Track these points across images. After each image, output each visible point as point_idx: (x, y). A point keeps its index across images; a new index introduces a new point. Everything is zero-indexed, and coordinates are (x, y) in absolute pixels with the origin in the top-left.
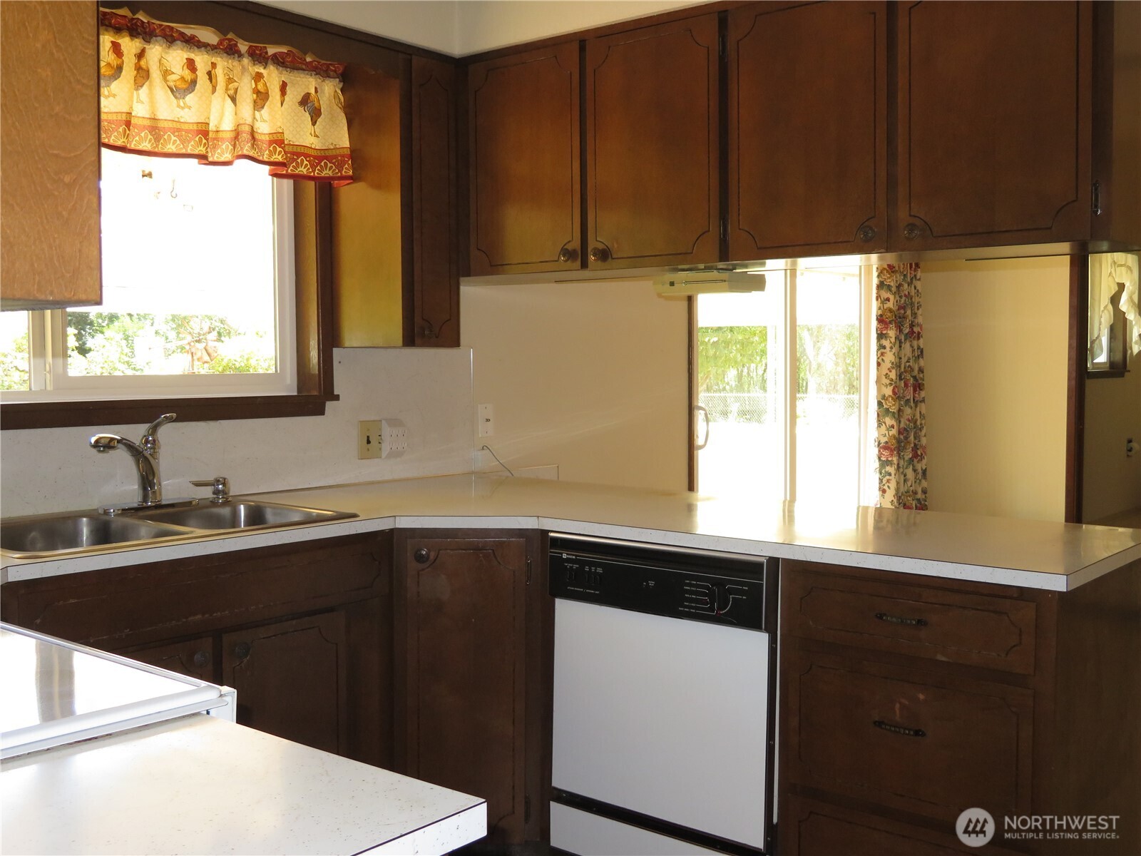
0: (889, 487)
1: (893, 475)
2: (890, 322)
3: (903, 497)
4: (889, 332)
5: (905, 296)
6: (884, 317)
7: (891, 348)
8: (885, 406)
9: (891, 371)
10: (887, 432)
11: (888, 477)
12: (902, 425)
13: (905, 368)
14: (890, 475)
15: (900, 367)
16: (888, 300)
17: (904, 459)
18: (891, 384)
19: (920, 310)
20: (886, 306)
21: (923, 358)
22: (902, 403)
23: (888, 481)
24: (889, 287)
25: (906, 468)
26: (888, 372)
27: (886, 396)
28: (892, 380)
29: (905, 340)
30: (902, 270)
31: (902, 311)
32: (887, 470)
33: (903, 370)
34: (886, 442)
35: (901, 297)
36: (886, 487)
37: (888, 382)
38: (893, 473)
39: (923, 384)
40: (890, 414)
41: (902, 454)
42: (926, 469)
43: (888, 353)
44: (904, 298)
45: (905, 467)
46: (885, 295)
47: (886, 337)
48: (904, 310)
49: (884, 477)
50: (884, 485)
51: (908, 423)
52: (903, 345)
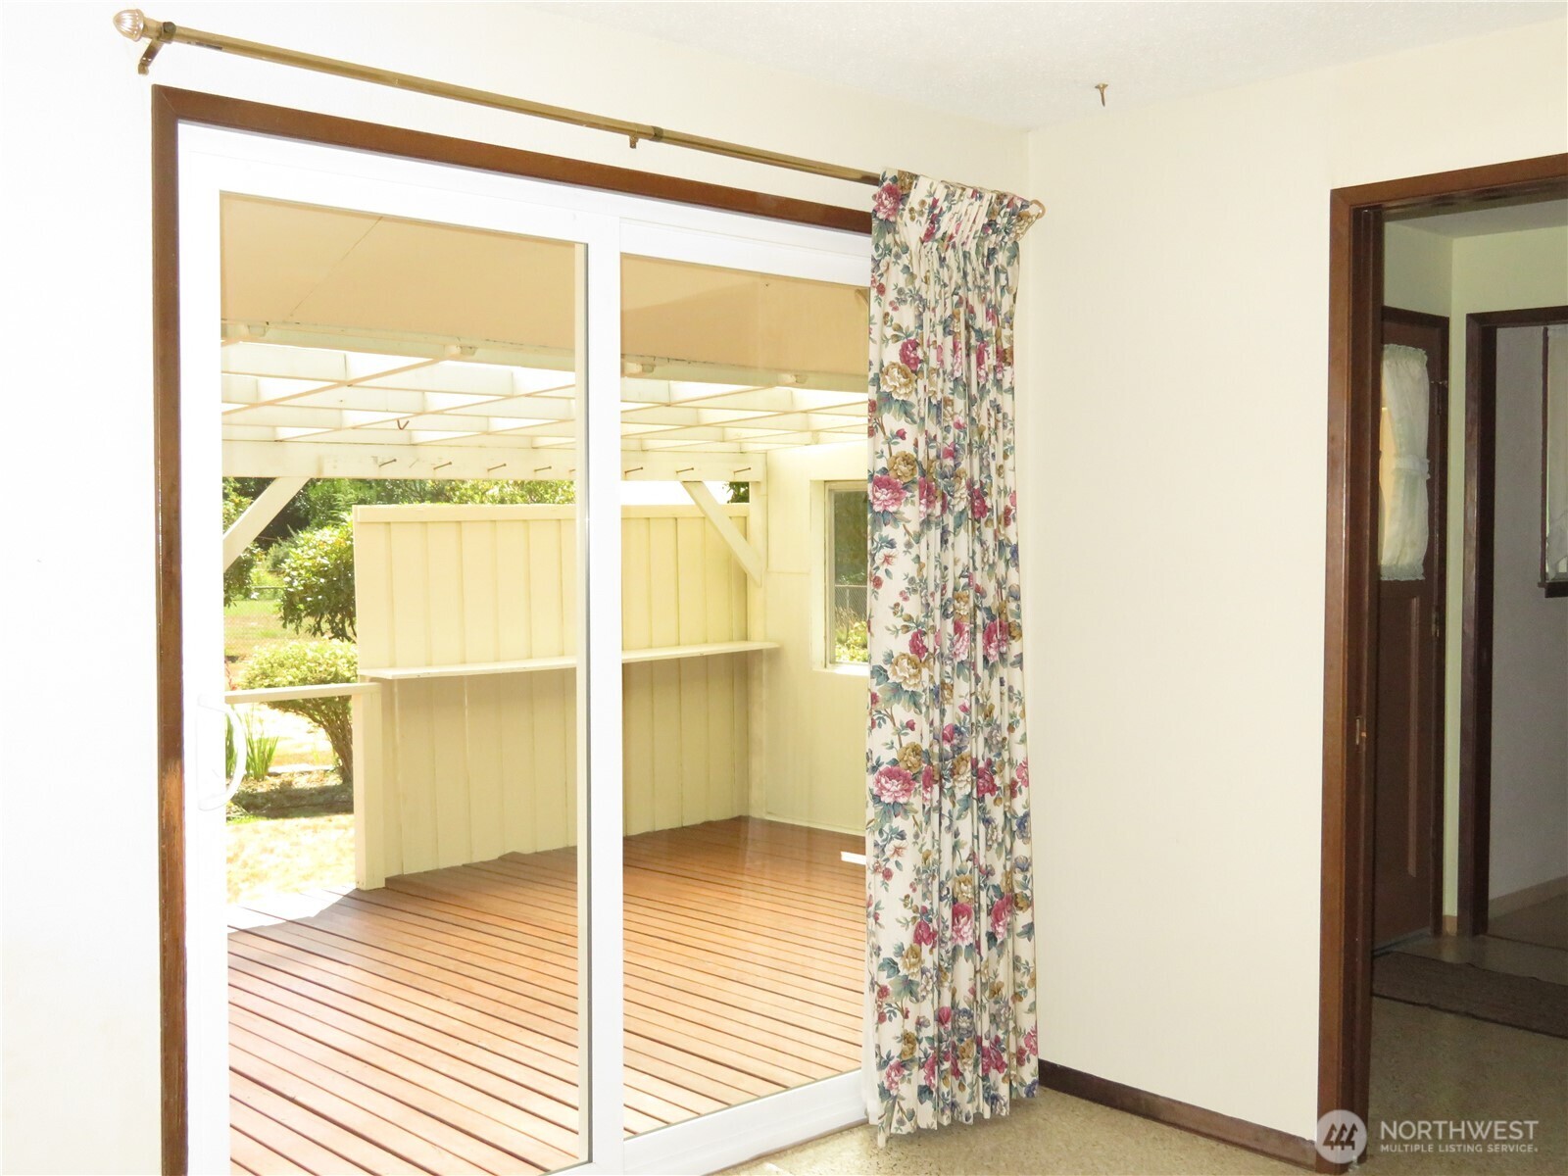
0: (897, 864)
1: (910, 837)
2: (906, 487)
3: (950, 884)
4: (902, 508)
5: (958, 426)
6: (892, 474)
7: (909, 545)
8: (892, 679)
9: (906, 599)
10: (895, 739)
11: (896, 842)
12: (948, 720)
13: (955, 589)
14: (902, 836)
15: (944, 588)
16: (901, 435)
17: (953, 795)
18: (907, 629)
19: (1011, 458)
20: (896, 450)
21: (1017, 565)
22: (948, 669)
23: (897, 851)
24: (905, 408)
25: (959, 818)
26: (900, 600)
27: (895, 655)
28: (910, 619)
29: (958, 526)
30: (949, 369)
31: (949, 462)
32: (894, 826)
33: (949, 594)
34: (895, 762)
35: (947, 429)
36: (891, 865)
37: (900, 623)
38: (910, 832)
39: (1020, 627)
40: (905, 698)
41: (948, 785)
42: (1027, 815)
43: (901, 555)
44: (954, 431)
45: (955, 814)
46: (892, 421)
47: (895, 520)
48: (954, 458)
49: (889, 840)
50: (887, 860)
51: (962, 714)
52: (951, 539)
